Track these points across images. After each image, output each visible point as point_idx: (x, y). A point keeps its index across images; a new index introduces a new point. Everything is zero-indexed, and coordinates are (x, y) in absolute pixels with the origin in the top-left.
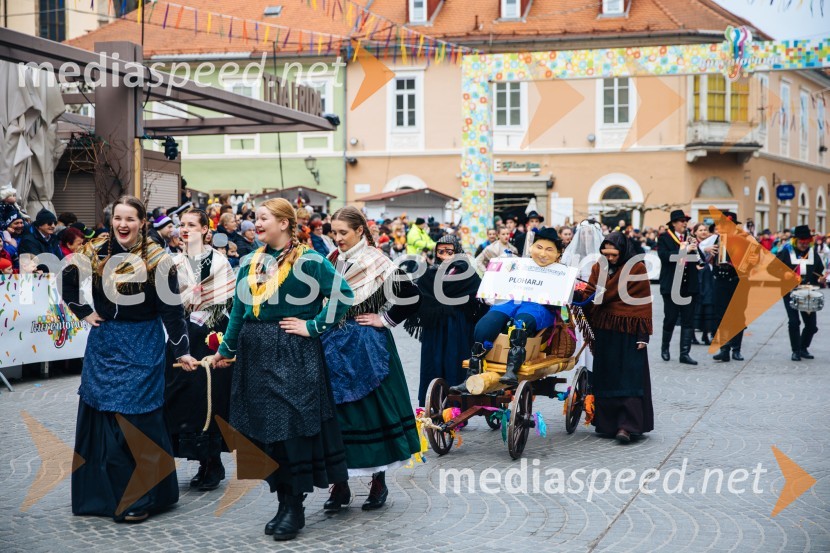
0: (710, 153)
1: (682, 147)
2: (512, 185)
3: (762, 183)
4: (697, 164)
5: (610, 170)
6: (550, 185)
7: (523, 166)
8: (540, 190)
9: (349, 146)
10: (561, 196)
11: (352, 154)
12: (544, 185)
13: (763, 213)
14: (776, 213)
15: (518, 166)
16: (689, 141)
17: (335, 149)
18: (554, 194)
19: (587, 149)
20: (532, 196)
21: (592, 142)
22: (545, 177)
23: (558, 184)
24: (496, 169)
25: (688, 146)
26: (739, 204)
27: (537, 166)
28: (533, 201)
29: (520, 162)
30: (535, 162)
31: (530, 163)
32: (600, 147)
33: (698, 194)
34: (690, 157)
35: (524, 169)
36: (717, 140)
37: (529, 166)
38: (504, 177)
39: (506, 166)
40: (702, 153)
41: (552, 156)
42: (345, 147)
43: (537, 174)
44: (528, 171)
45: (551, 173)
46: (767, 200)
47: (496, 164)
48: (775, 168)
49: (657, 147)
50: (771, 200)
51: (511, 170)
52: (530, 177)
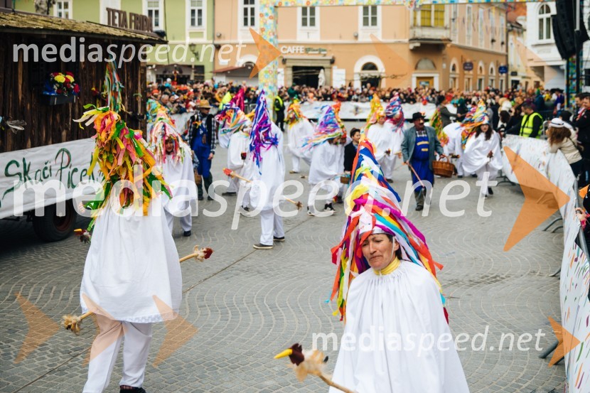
0: (422, 44)
1: (407, 40)
2: (311, 61)
3: (454, 61)
4: (415, 51)
5: (367, 53)
6: (332, 62)
7: (317, 50)
8: (326, 64)
9: (216, 37)
10: (339, 68)
11: (217, 42)
12: (329, 62)
13: (455, 79)
14: (464, 78)
15: (314, 50)
16: (411, 37)
17: (208, 39)
18: (334, 67)
19: (353, 41)
20: (322, 68)
21: (356, 37)
22: (329, 57)
23: (337, 61)
24: (301, 52)
25: (411, 40)
26: (439, 73)
27: (325, 50)
28: (322, 71)
29: (315, 48)
30: (323, 48)
31: (321, 48)
32: (360, 40)
33: (416, 68)
34: (411, 46)
35: (317, 52)
36: (426, 37)
37: (320, 50)
38: (306, 57)
39: (307, 50)
40: (418, 44)
41: (334, 45)
42: (214, 38)
43: (325, 55)
44: (320, 53)
45: (332, 55)
46: (458, 70)
47: (301, 49)
48: (462, 52)
49: (392, 40)
50: (460, 70)
51: (310, 52)
52: (320, 57)
